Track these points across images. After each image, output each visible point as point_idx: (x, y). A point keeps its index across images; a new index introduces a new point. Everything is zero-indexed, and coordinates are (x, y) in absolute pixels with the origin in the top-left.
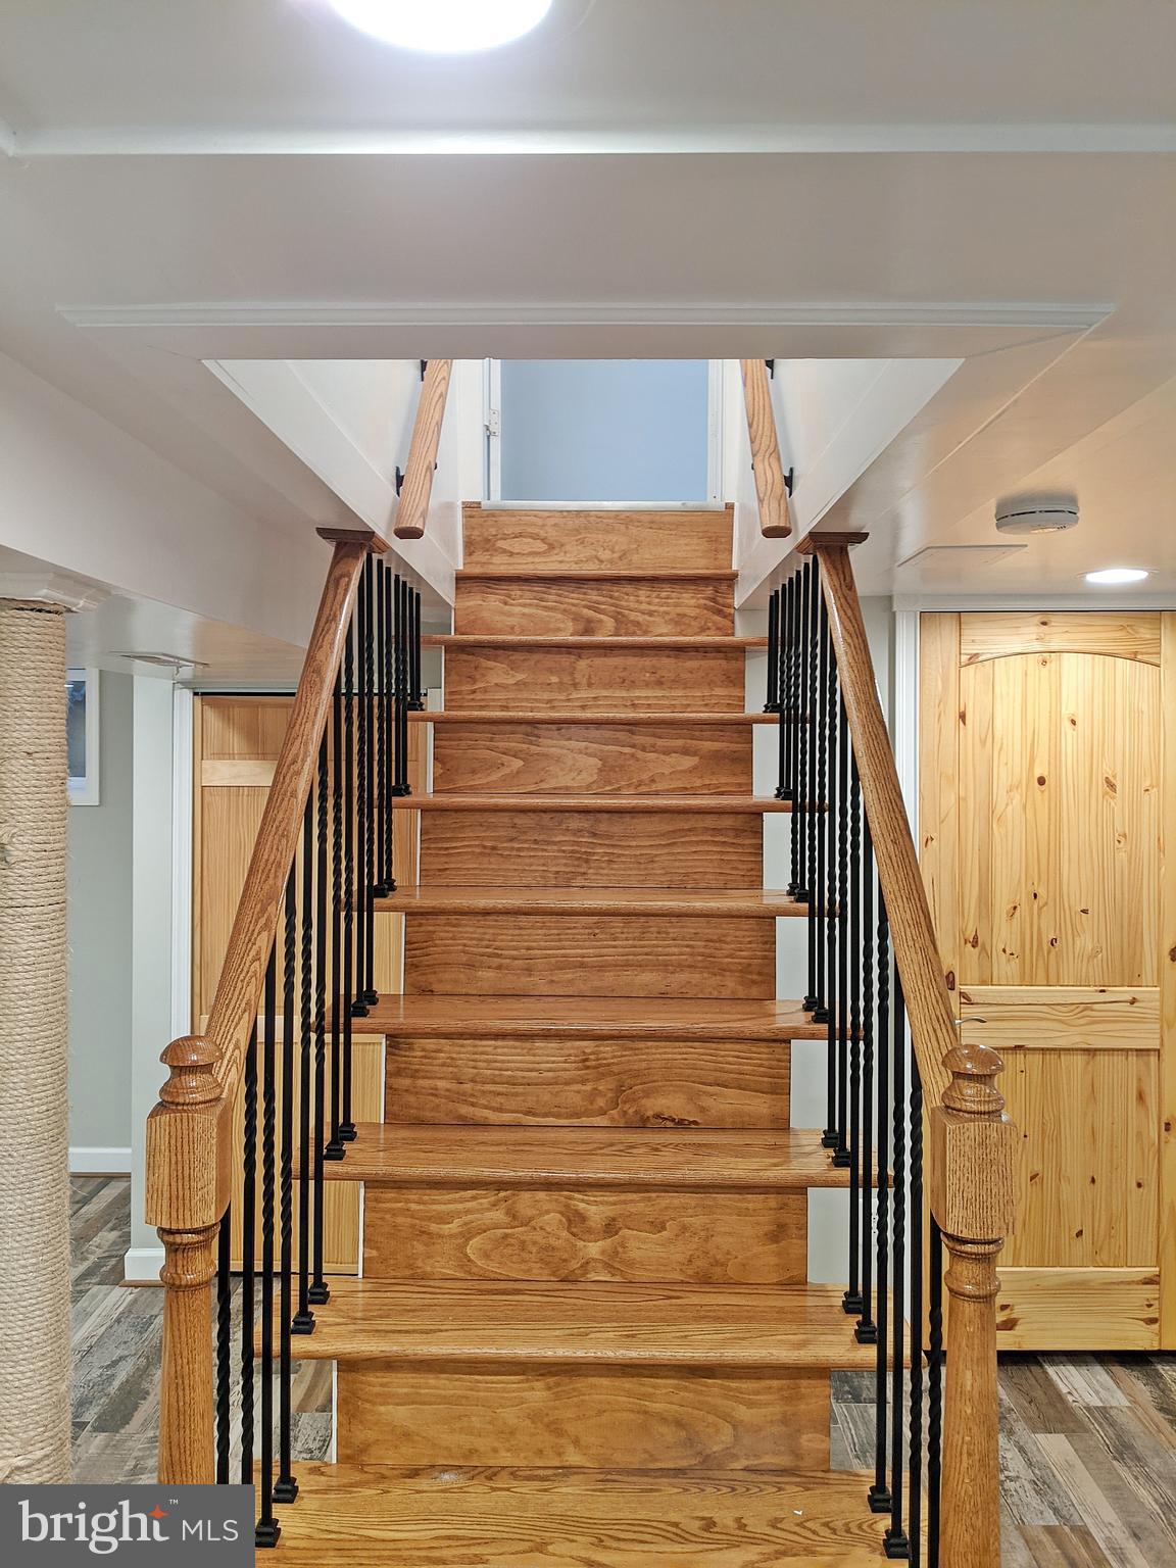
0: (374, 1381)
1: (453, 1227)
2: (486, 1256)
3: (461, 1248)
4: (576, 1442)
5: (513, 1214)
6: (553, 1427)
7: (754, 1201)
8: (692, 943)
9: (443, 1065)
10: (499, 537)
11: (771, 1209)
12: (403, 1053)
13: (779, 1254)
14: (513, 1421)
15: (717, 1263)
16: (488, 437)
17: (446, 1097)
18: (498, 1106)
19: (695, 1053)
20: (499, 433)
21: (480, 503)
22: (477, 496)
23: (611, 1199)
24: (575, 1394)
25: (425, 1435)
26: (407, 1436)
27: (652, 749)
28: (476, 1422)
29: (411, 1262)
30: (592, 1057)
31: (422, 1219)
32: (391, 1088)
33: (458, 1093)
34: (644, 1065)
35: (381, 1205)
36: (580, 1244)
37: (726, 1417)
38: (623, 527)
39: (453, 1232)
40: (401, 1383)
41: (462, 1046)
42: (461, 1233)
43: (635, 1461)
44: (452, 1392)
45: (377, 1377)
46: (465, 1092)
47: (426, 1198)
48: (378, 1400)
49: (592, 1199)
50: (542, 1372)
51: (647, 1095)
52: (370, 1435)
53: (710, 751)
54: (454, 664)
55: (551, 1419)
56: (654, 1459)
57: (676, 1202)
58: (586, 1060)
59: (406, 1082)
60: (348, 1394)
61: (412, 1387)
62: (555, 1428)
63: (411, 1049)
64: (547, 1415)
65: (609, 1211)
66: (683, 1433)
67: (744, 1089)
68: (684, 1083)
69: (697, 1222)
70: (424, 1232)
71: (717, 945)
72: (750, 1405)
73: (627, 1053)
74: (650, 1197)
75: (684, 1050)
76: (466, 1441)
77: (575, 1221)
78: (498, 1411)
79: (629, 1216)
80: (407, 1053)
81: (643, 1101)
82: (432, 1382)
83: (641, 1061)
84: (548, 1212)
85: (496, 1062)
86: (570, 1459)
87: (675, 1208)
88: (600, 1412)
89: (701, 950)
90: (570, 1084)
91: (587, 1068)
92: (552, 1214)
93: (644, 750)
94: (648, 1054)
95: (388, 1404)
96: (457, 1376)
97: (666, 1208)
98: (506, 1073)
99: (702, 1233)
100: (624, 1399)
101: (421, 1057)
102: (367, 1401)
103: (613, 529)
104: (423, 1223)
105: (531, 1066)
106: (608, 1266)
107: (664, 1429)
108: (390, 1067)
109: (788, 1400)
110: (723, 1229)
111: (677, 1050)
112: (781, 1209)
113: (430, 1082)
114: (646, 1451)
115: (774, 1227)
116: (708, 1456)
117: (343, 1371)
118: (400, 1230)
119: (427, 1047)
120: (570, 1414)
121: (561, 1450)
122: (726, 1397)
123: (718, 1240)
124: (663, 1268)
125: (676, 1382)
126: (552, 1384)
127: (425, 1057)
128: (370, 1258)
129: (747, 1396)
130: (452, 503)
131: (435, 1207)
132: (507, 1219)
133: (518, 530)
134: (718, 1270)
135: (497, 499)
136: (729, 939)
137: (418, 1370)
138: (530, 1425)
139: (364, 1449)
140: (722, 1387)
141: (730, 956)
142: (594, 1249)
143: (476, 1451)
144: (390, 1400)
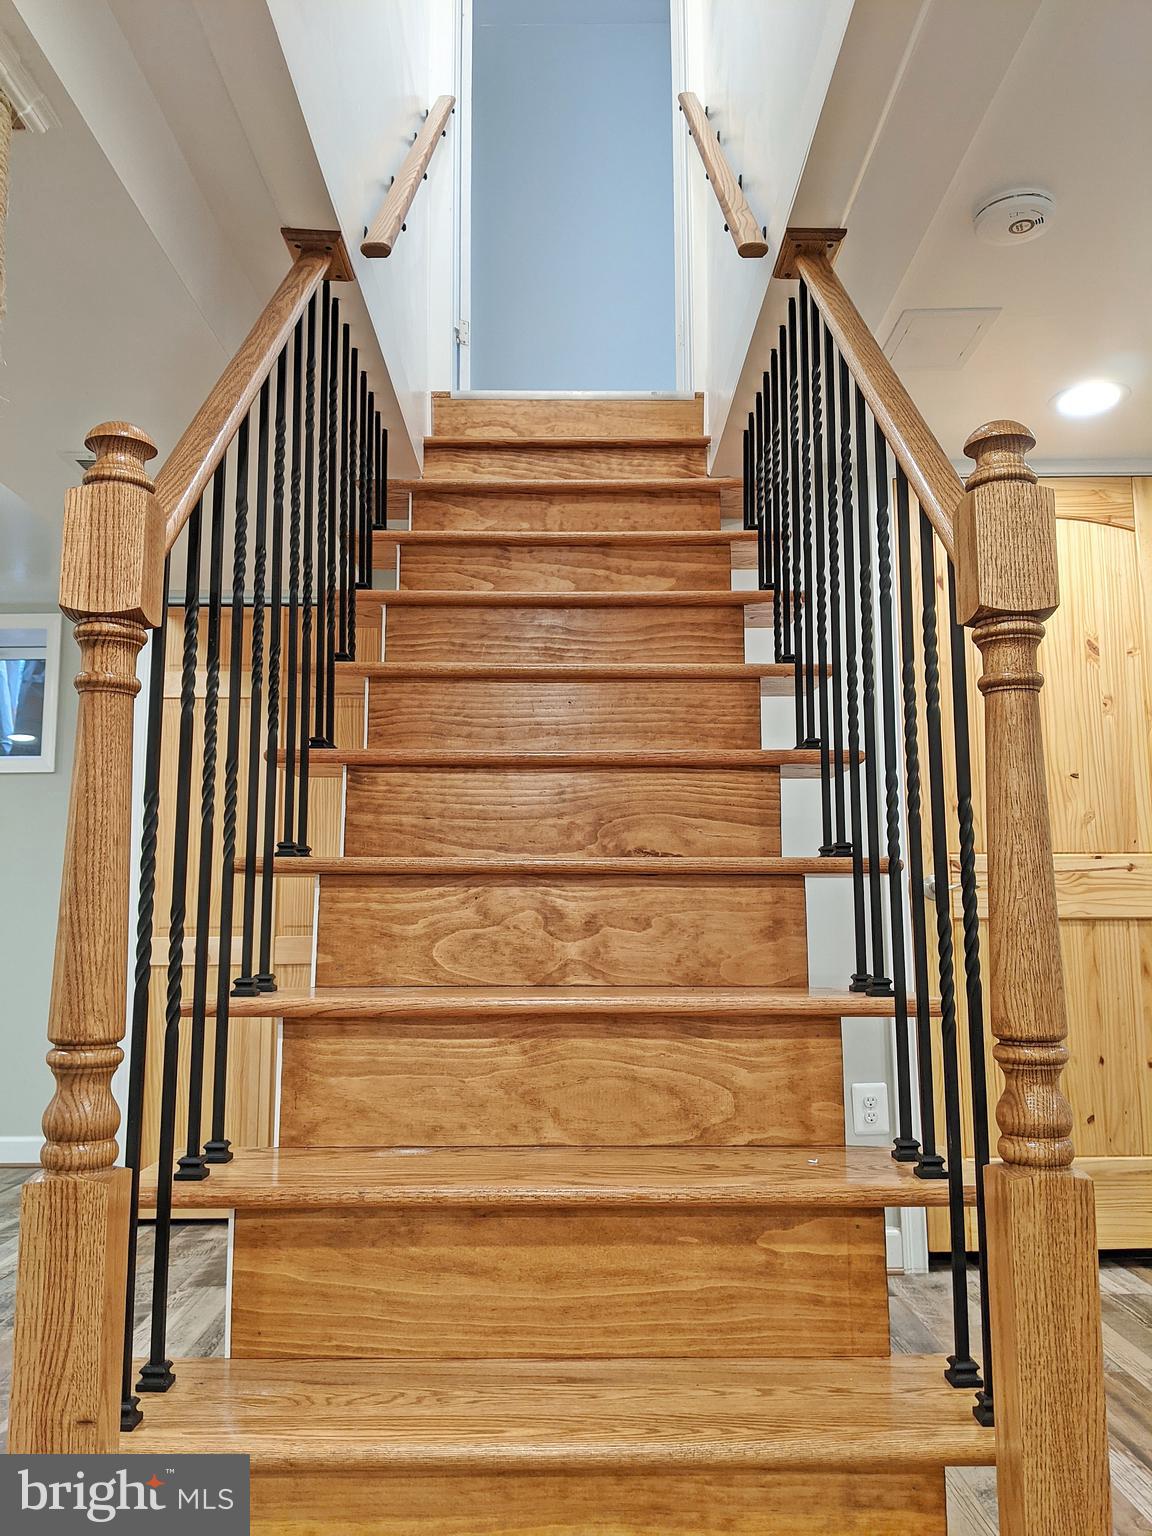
0: (324, 1047)
1: (418, 928)
2: (454, 959)
3: (427, 952)
4: (556, 1115)
5: (484, 912)
6: (528, 1099)
7: (747, 894)
8: (669, 708)
9: (409, 799)
10: (468, 425)
11: (766, 903)
12: (366, 787)
13: (776, 953)
14: (483, 1092)
15: (708, 963)
16: (458, 345)
17: (412, 834)
18: (468, 841)
19: (679, 785)
20: (468, 343)
21: (449, 393)
22: (446, 386)
23: (591, 894)
24: (554, 1058)
25: (381, 1110)
26: (362, 1112)
27: (627, 571)
28: (441, 1094)
29: (371, 968)
30: (568, 789)
31: (383, 920)
32: (352, 824)
33: (425, 829)
34: (624, 797)
35: (338, 905)
36: (558, 944)
37: (725, 1083)
38: (593, 416)
39: (417, 933)
40: (357, 1047)
41: (429, 779)
42: (425, 934)
43: (623, 1136)
44: (414, 1059)
45: (330, 1044)
46: (433, 828)
47: (388, 896)
48: (329, 1071)
49: (570, 894)
50: (515, 1033)
51: (628, 827)
52: (320, 1113)
53: (686, 572)
54: (421, 511)
55: (527, 1088)
56: (646, 1135)
57: (662, 896)
58: (563, 793)
59: (368, 818)
60: (294, 1064)
61: (369, 1054)
62: (533, 1100)
63: (374, 781)
64: (522, 1083)
65: (589, 907)
66: (677, 1103)
67: (731, 821)
68: (668, 815)
69: (685, 918)
70: (385, 934)
71: (699, 710)
72: (752, 1067)
73: (606, 785)
74: (634, 892)
75: (666, 781)
76: (428, 1116)
77: (552, 917)
78: (466, 1080)
79: (610, 913)
80: (370, 788)
81: (625, 835)
82: (392, 1048)
83: (622, 792)
84: (522, 910)
85: (466, 795)
86: (549, 1135)
87: (662, 903)
88: (583, 1079)
89: (681, 716)
90: (545, 818)
91: (564, 801)
92: (527, 912)
93: (618, 572)
94: (628, 785)
95: (341, 1074)
96: (419, 1040)
97: (652, 903)
98: (477, 807)
99: (691, 930)
100: (609, 1063)
101: (385, 792)
102: (317, 1072)
103: (584, 417)
104: (385, 924)
105: (502, 799)
106: (589, 969)
107: (655, 1098)
108: (352, 803)
109: (795, 1062)
110: (714, 926)
111: (657, 782)
112: (777, 903)
113: (394, 817)
114: (635, 1124)
115: (770, 923)
116: (706, 1130)
117: (290, 1037)
118: (357, 933)
119: (393, 781)
120: (549, 1081)
121: (539, 1125)
122: (726, 1060)
123: (708, 938)
124: (649, 969)
125: (666, 1042)
126: (527, 1047)
127: (390, 791)
128: (323, 965)
129: (748, 1058)
130: (423, 393)
131: (397, 906)
132: (478, 918)
133: (487, 418)
134: (711, 971)
135: (466, 388)
136: (711, 704)
137: (377, 1034)
138: (503, 1096)
139: (312, 1129)
140: (719, 1048)
141: (712, 721)
142: (573, 949)
143: (441, 1128)
144: (341, 1071)
